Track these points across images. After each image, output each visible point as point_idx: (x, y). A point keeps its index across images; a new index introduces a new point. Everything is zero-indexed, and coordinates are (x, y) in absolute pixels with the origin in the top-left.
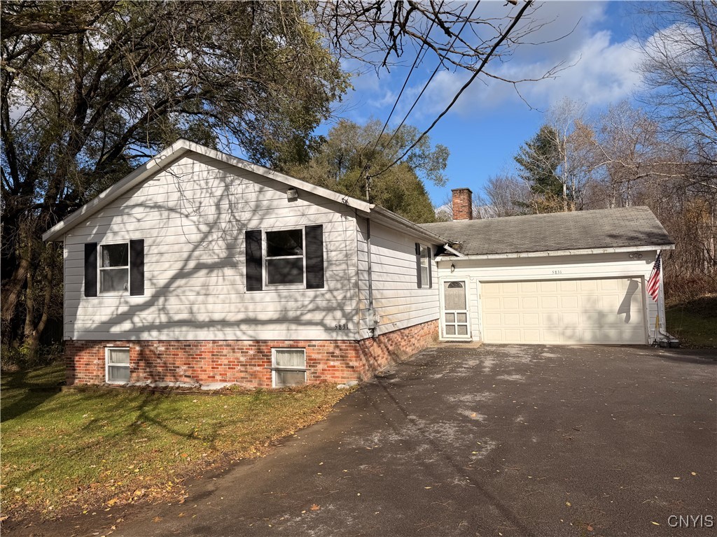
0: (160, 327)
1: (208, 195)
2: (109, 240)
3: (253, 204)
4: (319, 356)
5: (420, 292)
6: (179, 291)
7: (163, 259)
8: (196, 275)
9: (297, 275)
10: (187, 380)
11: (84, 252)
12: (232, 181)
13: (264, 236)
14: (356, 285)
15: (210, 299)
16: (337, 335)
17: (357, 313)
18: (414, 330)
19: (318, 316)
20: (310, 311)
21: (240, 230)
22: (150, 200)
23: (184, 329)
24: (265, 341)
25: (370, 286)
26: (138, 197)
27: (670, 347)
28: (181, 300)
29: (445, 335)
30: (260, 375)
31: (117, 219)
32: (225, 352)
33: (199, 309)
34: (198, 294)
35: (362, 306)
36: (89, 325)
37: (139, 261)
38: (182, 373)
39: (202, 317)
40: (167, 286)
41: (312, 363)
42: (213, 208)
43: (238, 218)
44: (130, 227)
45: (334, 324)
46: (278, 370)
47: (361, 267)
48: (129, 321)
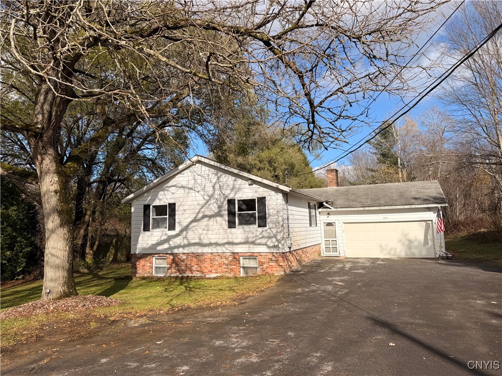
0: (184, 247)
1: (209, 182)
2: (157, 203)
3: (231, 187)
4: (265, 260)
5: (311, 228)
6: (194, 228)
7: (186, 213)
8: (202, 221)
9: (253, 221)
10: (198, 272)
11: (143, 209)
12: (221, 175)
13: (236, 202)
14: (282, 226)
15: (210, 232)
16: (274, 250)
17: (283, 239)
18: (308, 249)
19: (264, 241)
20: (259, 238)
21: (225, 199)
22: (179, 184)
23: (196, 247)
24: (237, 253)
25: (288, 226)
26: (172, 182)
27: (448, 259)
28: (194, 233)
29: (325, 253)
30: (235, 270)
31: (161, 193)
32: (217, 258)
33: (204, 237)
34: (204, 230)
35: (285, 236)
36: (145, 246)
37: (173, 214)
38: (195, 269)
39: (206, 241)
40: (188, 226)
41: (261, 264)
42: (212, 188)
43: (224, 193)
44: (169, 197)
45: (272, 245)
46: (244, 268)
47: (284, 217)
48: (167, 244)
